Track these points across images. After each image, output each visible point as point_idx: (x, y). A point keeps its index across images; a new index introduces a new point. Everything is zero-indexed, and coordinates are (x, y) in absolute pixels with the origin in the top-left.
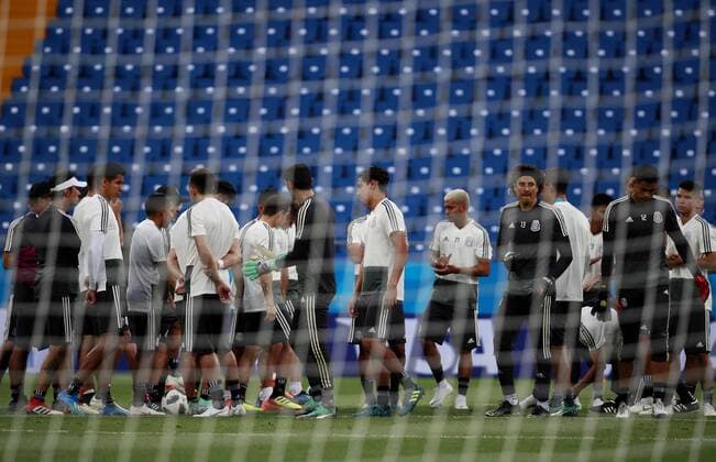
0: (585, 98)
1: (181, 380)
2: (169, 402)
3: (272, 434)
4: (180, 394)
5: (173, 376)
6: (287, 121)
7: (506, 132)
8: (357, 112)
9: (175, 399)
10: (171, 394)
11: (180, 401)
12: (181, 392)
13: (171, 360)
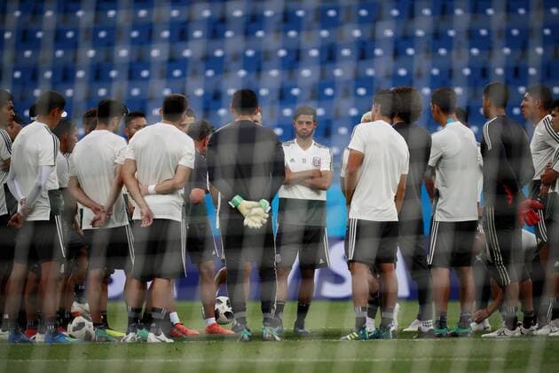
0: (490, 16)
1: (87, 306)
2: (75, 329)
3: (180, 360)
4: (86, 321)
5: (79, 302)
6: (191, 44)
7: (410, 51)
8: (260, 34)
9: (81, 325)
10: (77, 320)
11: (86, 327)
12: (88, 319)
13: (77, 286)
